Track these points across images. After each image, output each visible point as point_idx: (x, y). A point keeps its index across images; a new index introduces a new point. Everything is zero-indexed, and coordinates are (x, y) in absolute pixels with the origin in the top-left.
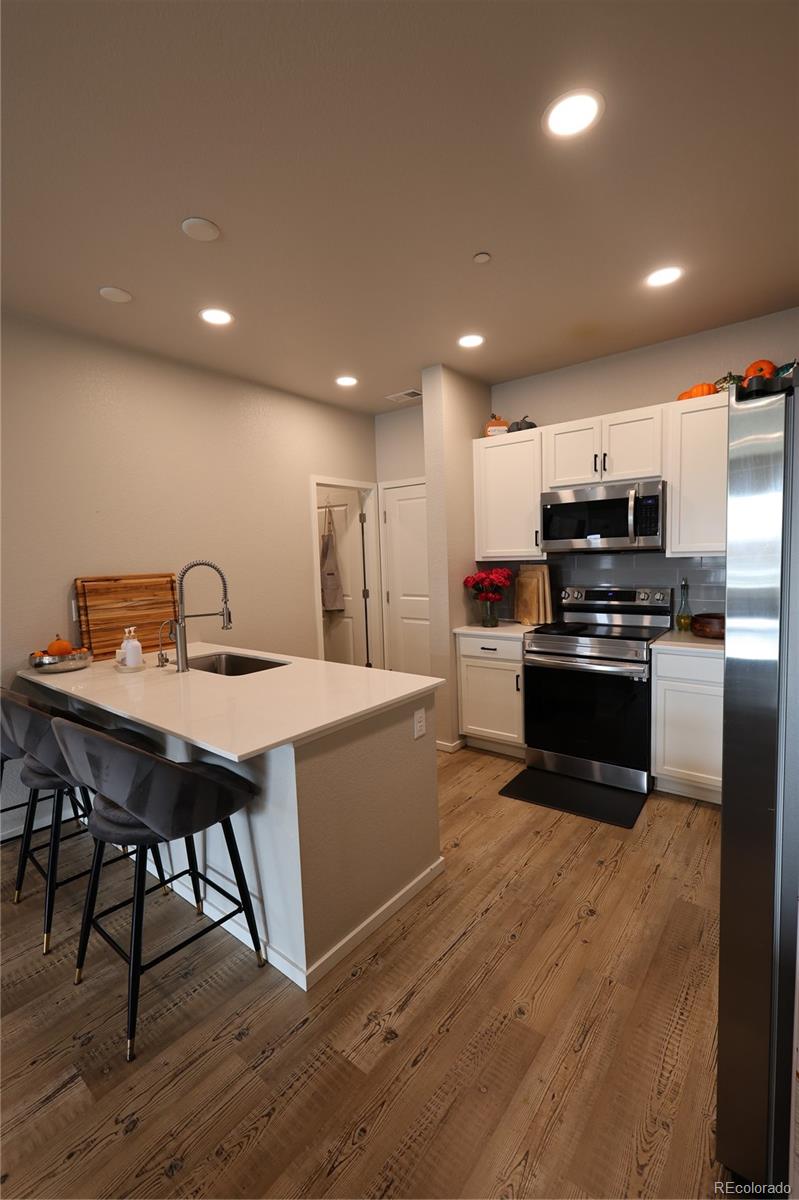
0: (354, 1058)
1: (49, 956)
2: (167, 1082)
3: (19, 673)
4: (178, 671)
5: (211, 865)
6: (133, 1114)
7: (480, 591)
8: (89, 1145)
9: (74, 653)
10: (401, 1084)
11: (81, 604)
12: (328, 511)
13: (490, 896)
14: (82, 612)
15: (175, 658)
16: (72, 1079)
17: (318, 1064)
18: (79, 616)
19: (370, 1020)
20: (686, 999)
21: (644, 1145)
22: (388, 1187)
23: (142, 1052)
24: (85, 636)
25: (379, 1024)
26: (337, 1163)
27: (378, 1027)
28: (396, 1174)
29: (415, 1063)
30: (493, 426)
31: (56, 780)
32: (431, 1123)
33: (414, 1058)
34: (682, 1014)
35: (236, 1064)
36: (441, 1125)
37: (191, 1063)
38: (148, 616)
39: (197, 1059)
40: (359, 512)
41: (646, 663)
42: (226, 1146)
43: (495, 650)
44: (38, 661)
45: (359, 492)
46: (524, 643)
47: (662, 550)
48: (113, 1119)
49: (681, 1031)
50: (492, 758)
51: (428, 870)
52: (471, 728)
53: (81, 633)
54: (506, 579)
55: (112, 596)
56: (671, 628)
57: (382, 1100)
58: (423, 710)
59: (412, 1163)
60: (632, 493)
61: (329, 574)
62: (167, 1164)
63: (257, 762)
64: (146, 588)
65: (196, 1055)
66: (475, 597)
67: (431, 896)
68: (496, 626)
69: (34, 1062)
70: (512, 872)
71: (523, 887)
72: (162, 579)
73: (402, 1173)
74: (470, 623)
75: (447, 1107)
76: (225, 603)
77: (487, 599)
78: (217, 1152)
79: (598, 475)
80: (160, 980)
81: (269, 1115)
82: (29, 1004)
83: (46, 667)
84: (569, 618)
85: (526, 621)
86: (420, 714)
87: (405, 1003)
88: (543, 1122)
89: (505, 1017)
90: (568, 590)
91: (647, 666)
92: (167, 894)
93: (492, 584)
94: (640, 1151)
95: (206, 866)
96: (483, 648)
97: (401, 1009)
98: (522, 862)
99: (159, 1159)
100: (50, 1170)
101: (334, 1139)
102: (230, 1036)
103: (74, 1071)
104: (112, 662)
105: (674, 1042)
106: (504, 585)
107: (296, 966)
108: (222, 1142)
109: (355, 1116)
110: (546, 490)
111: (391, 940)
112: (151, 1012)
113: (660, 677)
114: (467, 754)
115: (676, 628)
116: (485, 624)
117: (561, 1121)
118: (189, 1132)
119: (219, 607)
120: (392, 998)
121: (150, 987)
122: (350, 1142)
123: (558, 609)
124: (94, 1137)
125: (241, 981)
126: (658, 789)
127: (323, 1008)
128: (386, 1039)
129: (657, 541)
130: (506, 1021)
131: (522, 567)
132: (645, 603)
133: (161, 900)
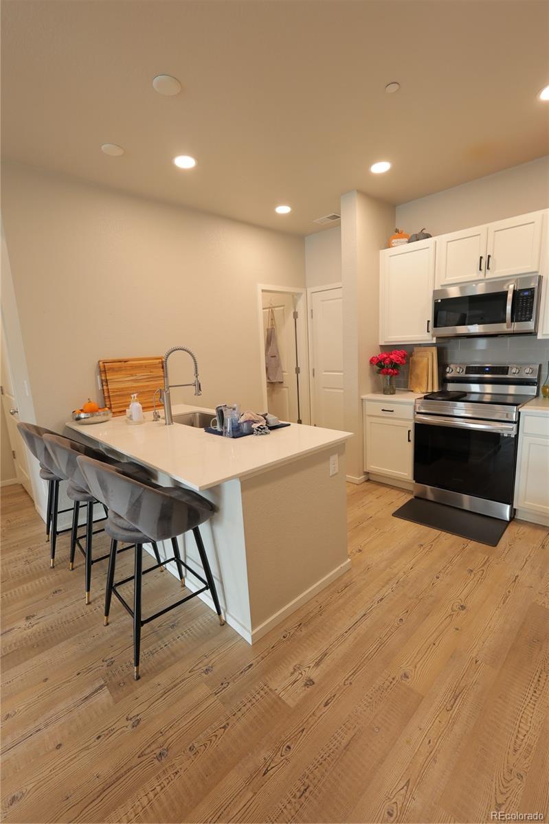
0: (284, 697)
1: (89, 605)
2: (159, 697)
3: (67, 424)
4: (166, 424)
5: (189, 556)
6: (138, 715)
7: (382, 367)
8: (111, 732)
9: (100, 410)
10: (316, 718)
11: (103, 378)
12: (271, 310)
13: (385, 589)
14: (104, 383)
15: (164, 415)
16: (101, 687)
17: (258, 697)
18: (103, 386)
19: (295, 670)
20: (539, 681)
21: (502, 788)
22: (306, 790)
23: (144, 674)
24: (107, 400)
25: (301, 673)
26: (270, 768)
27: (301, 675)
28: (311, 781)
29: (326, 705)
30: (396, 238)
31: (88, 495)
32: (337, 748)
33: (326, 701)
34: (535, 692)
35: (203, 690)
36: (344, 751)
37: (175, 686)
38: (148, 386)
39: (178, 684)
40: (293, 311)
41: (515, 423)
42: (196, 745)
43: (392, 411)
44: (77, 416)
45: (293, 296)
46: (415, 407)
47: (533, 334)
48: (125, 716)
49: (535, 705)
50: (388, 489)
51: (339, 567)
52: (372, 467)
53: (104, 398)
54: (402, 358)
55: (123, 372)
56: (538, 395)
57: (302, 728)
58: (337, 455)
59: (323, 776)
60: (511, 287)
61: (272, 357)
62: (158, 752)
63: (216, 489)
64: (146, 366)
65: (178, 681)
66: (379, 372)
67: (341, 586)
68: (394, 393)
69: (79, 674)
70: (401, 573)
71: (410, 584)
72: (155, 361)
73: (316, 781)
74: (374, 392)
75: (349, 739)
76: (197, 377)
77: (387, 373)
78: (190, 748)
79: (482, 274)
80: (157, 628)
81: (224, 727)
82: (77, 636)
83: (83, 420)
84: (451, 387)
85: (417, 390)
86: (334, 459)
87: (320, 660)
88: (421, 759)
89: (394, 679)
90: (452, 366)
91: (515, 425)
92: (162, 571)
93: (391, 362)
94: (498, 793)
95: (185, 556)
96: (383, 410)
97: (317, 664)
98: (409, 566)
99: (153, 747)
100: (86, 745)
101: (268, 750)
102: (200, 671)
103: (103, 682)
104: (123, 418)
105: (528, 713)
106: (401, 363)
107: (245, 628)
108: (194, 742)
109: (283, 737)
110: (438, 287)
111: (312, 615)
112: (151, 648)
113: (526, 434)
114: (369, 486)
115: (541, 395)
116: (385, 392)
117: (435, 761)
118: (172, 733)
119: (193, 380)
120: (311, 656)
121: (150, 632)
122: (279, 753)
123: (443, 381)
124: (112, 727)
125: (209, 634)
126: (518, 518)
127: (263, 658)
128: (306, 685)
129: (530, 325)
130: (394, 682)
131: (415, 349)
132: (516, 376)
133: (159, 575)
